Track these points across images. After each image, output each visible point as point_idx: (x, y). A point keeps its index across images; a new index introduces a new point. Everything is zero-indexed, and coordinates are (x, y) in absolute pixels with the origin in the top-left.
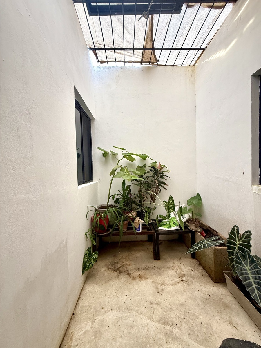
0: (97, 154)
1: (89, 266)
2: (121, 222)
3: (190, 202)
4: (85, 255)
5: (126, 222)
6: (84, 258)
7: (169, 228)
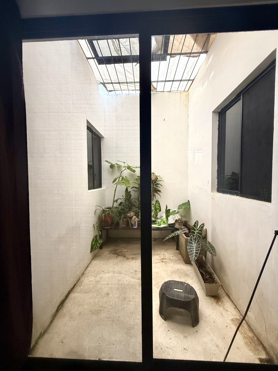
0: (105, 166)
1: (95, 248)
2: (121, 219)
3: (180, 207)
4: (93, 240)
5: (125, 220)
6: (92, 242)
7: (159, 226)
